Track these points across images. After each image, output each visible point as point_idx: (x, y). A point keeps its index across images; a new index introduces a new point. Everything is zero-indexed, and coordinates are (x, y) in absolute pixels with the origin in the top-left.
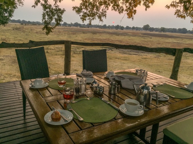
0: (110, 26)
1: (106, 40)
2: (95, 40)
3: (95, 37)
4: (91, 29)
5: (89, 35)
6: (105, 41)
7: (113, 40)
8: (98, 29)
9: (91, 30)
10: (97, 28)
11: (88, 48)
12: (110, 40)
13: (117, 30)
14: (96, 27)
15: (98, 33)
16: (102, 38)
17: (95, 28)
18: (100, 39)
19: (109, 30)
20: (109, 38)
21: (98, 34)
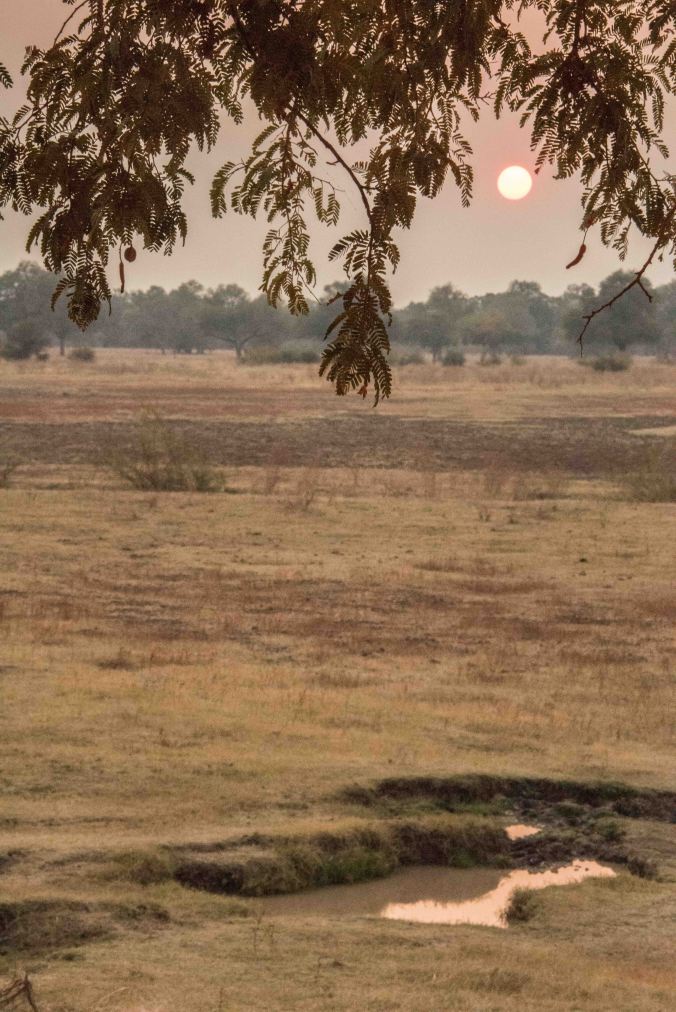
0: (471, 306)
1: (437, 603)
2: (208, 617)
3: (182, 557)
4: (81, 378)
5: (61, 509)
6: (407, 620)
7: (584, 586)
8: (221, 366)
9: (92, 401)
10: (196, 361)
11: (64, 843)
12: (527, 607)
13: (608, 386)
14: (184, 345)
15: (244, 456)
16: (336, 568)
17: (169, 359)
18: (304, 591)
19: (445, 389)
20: (500, 559)
21: (243, 478)
